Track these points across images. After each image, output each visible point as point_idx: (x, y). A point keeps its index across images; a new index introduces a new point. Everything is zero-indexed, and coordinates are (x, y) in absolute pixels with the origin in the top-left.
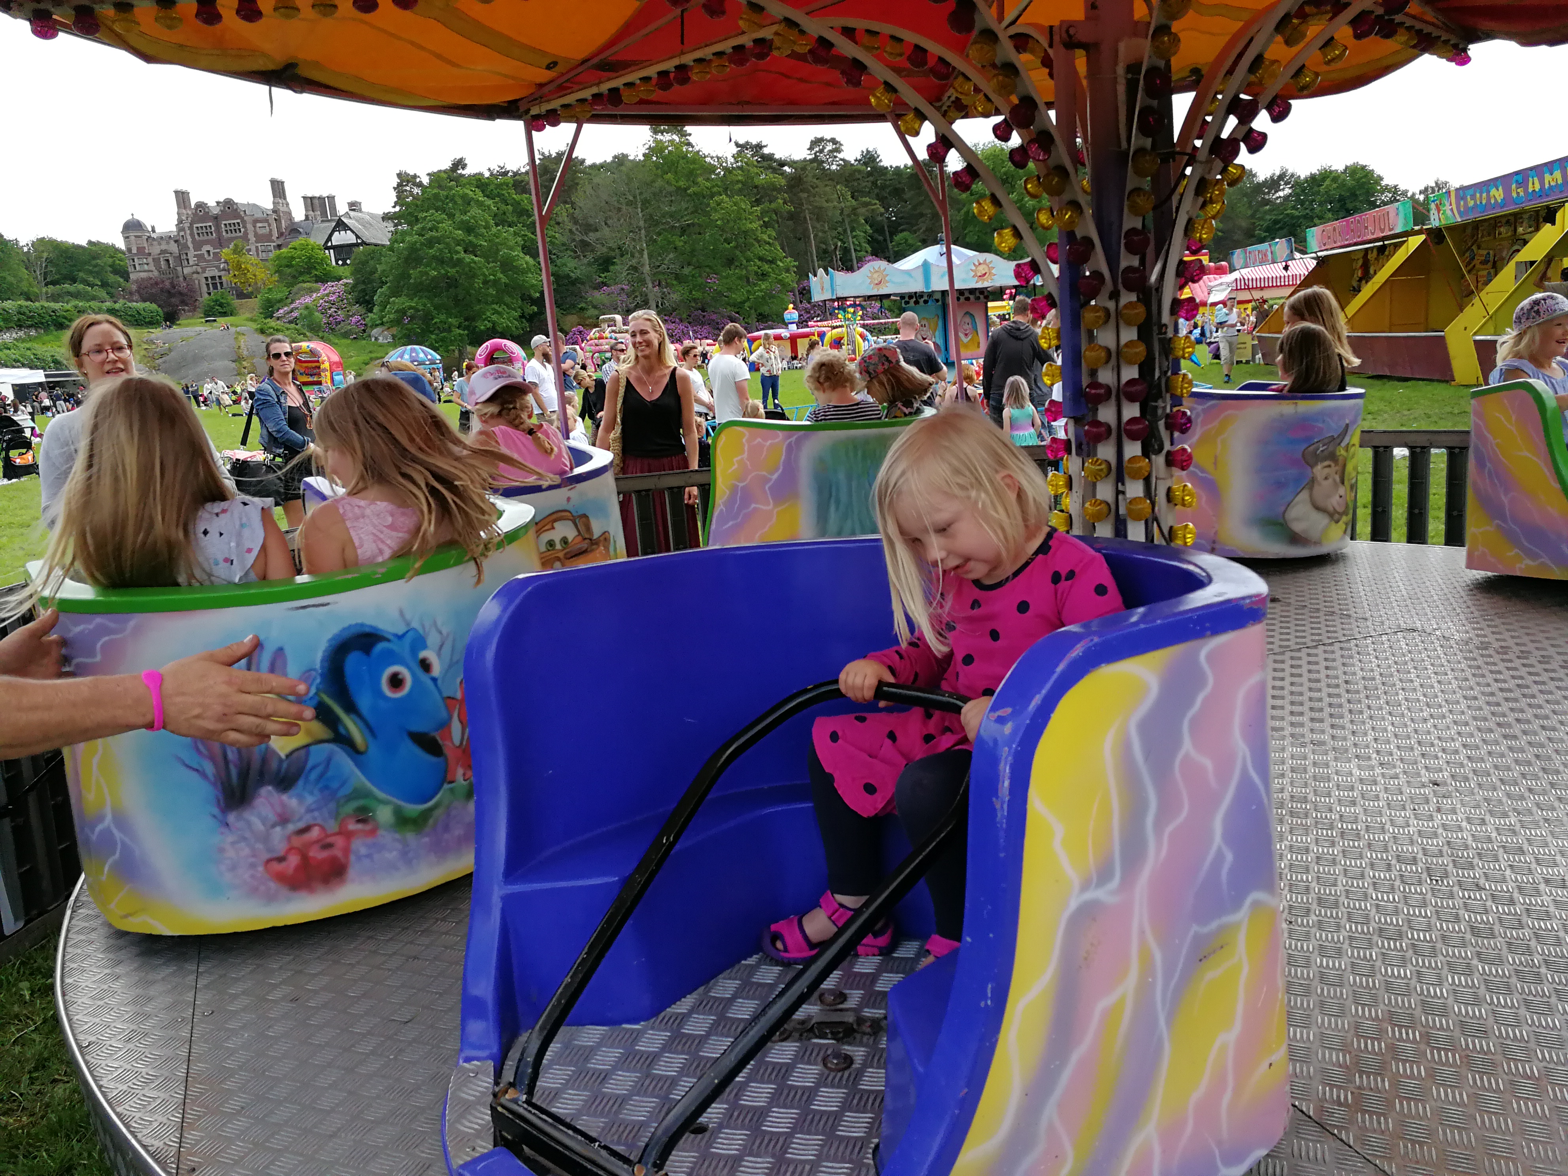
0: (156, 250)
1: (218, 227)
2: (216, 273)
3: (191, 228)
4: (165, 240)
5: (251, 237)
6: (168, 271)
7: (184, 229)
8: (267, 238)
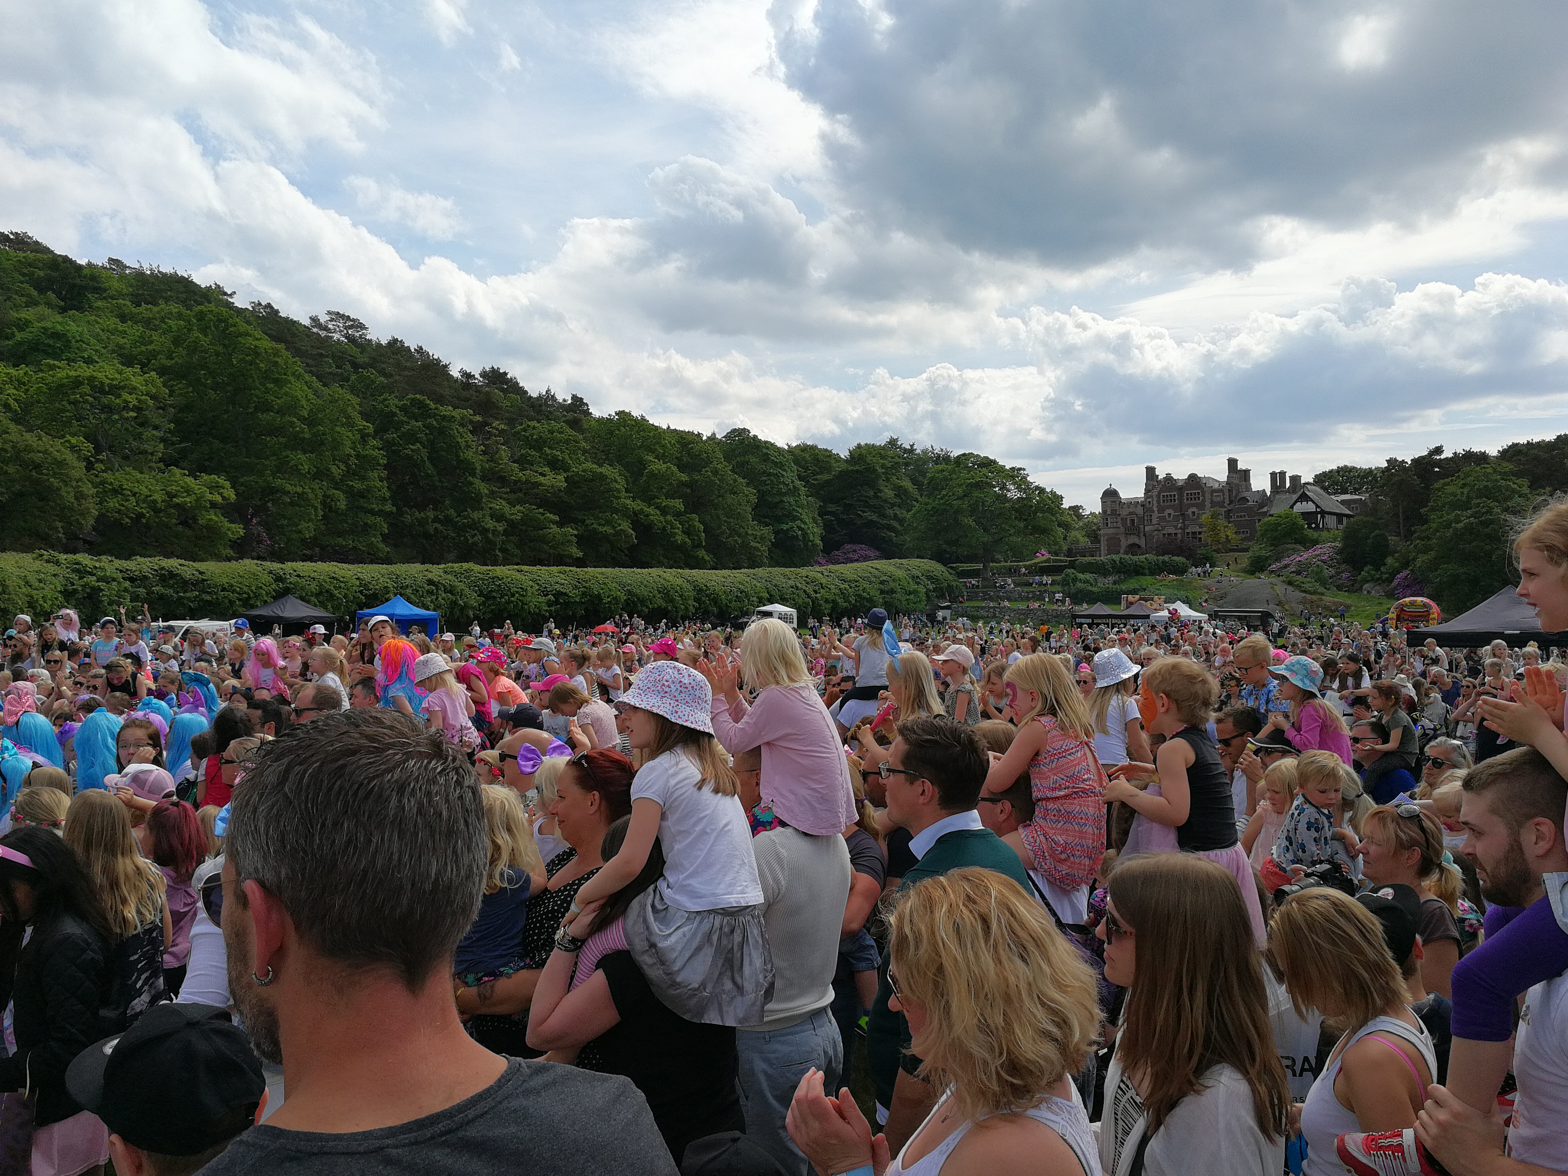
0: (1124, 512)
1: (1181, 496)
3: (1157, 496)
4: (1133, 503)
5: (1208, 504)
6: (1133, 529)
7: (1152, 497)
8: (1221, 504)
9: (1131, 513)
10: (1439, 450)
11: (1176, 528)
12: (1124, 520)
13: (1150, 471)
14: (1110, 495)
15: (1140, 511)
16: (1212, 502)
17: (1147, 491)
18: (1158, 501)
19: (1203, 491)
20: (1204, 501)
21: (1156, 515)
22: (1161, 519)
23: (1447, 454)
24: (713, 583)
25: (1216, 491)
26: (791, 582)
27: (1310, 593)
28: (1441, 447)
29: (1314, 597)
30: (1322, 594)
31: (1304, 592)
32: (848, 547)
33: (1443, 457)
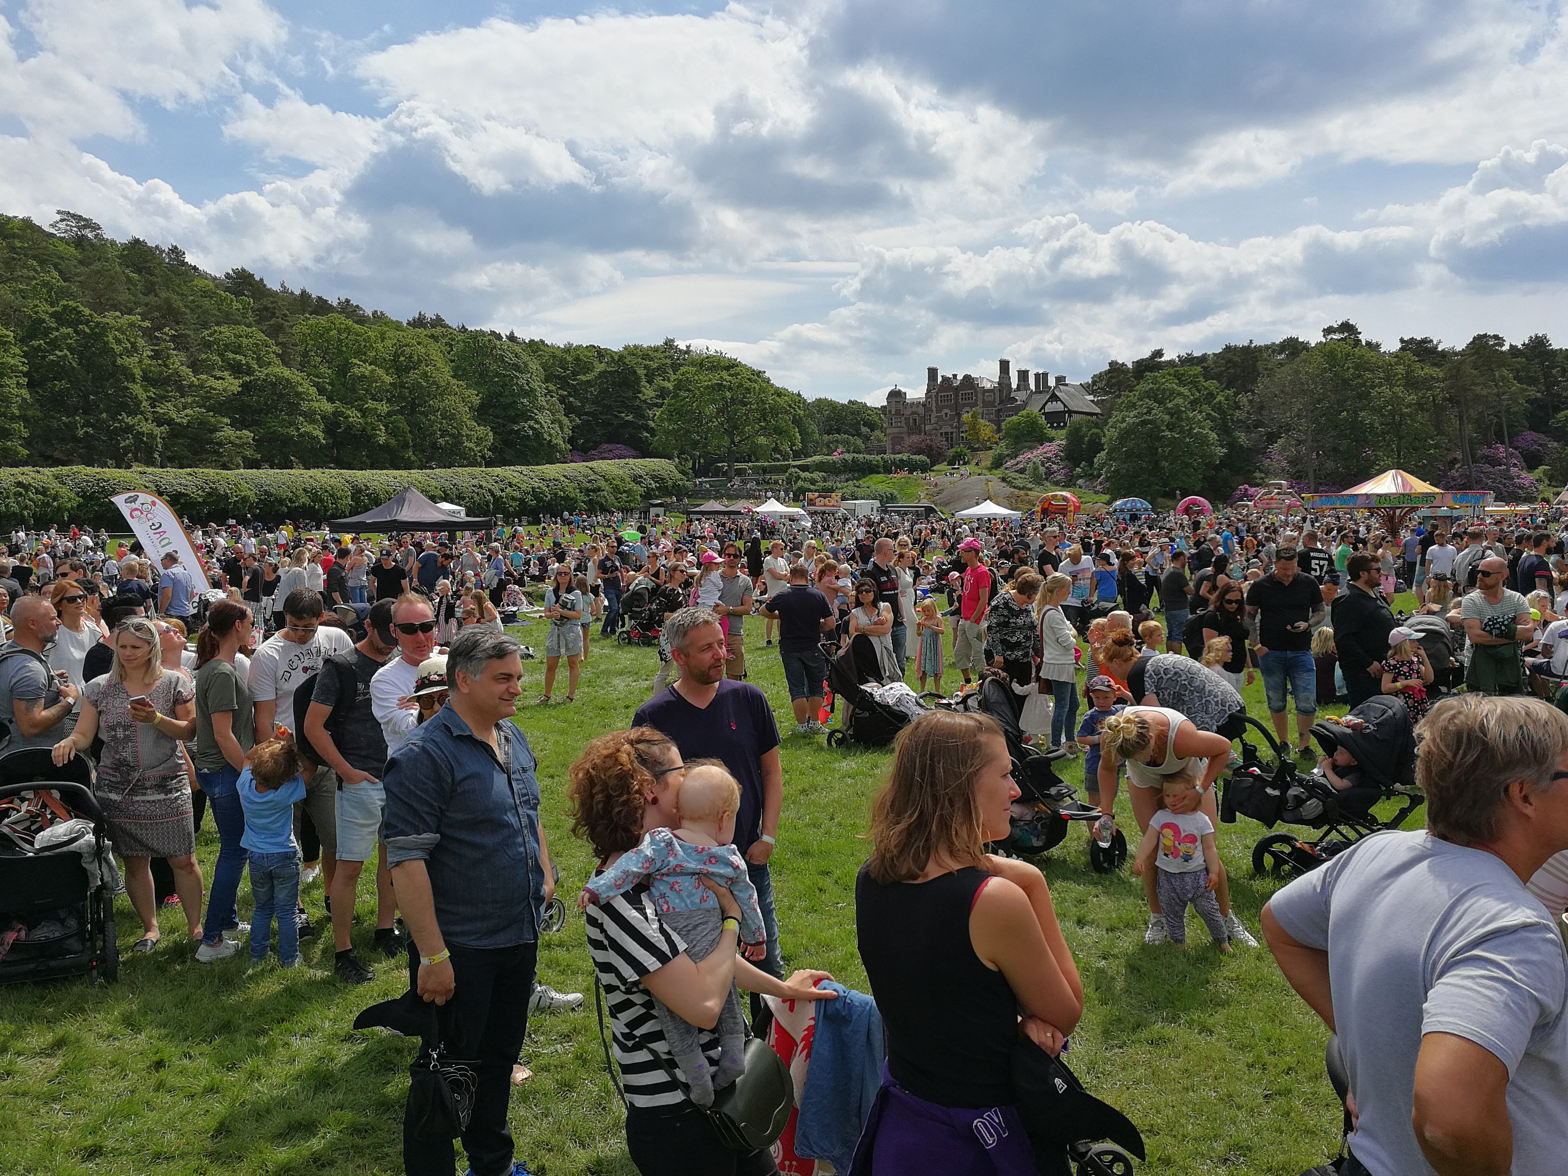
0: (908, 412)
1: (956, 395)
2: (950, 430)
3: (936, 396)
4: (916, 404)
5: (980, 403)
6: (915, 427)
7: (931, 397)
8: (992, 404)
9: (913, 413)
10: (1159, 353)
11: (951, 426)
12: (907, 419)
13: (932, 373)
14: (896, 395)
15: (921, 410)
16: (984, 401)
17: (929, 391)
18: (937, 401)
19: (976, 392)
20: (976, 400)
21: (934, 414)
22: (939, 418)
23: (1165, 358)
24: (376, 483)
25: (989, 391)
26: (475, 482)
27: (1020, 489)
28: (1161, 350)
29: (1022, 492)
30: (1030, 489)
31: (1015, 487)
32: (605, 446)
33: (1163, 359)
